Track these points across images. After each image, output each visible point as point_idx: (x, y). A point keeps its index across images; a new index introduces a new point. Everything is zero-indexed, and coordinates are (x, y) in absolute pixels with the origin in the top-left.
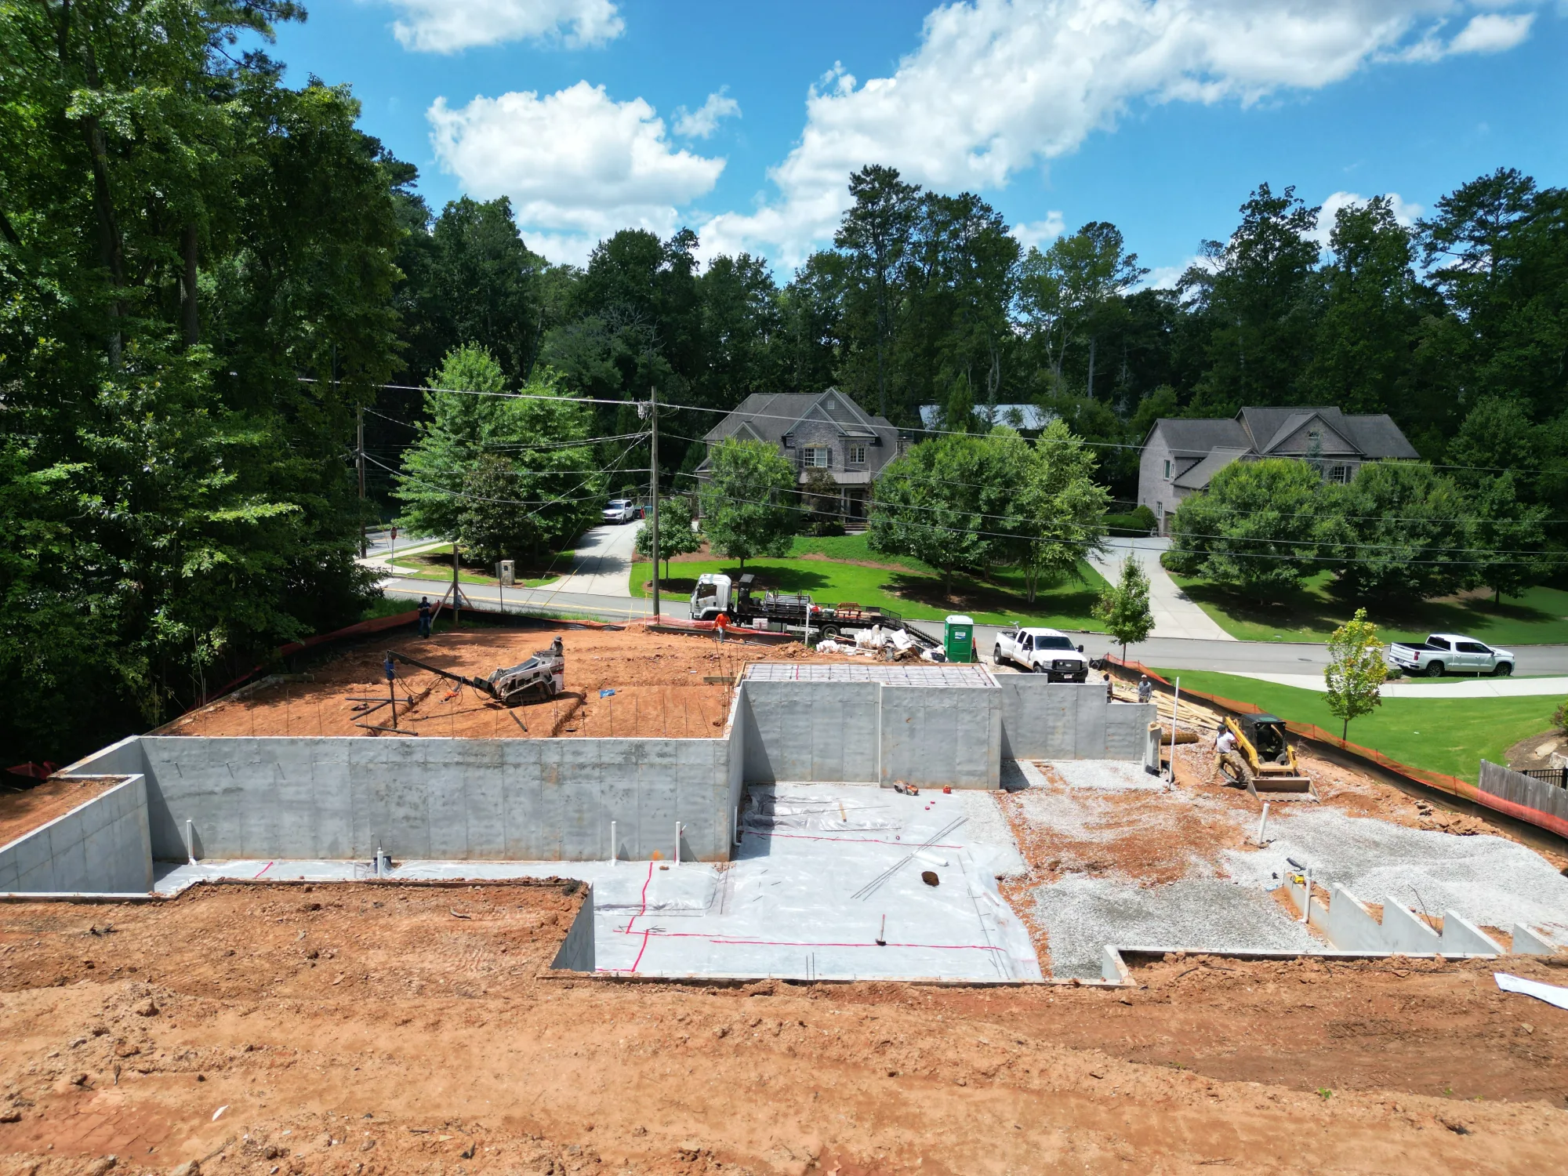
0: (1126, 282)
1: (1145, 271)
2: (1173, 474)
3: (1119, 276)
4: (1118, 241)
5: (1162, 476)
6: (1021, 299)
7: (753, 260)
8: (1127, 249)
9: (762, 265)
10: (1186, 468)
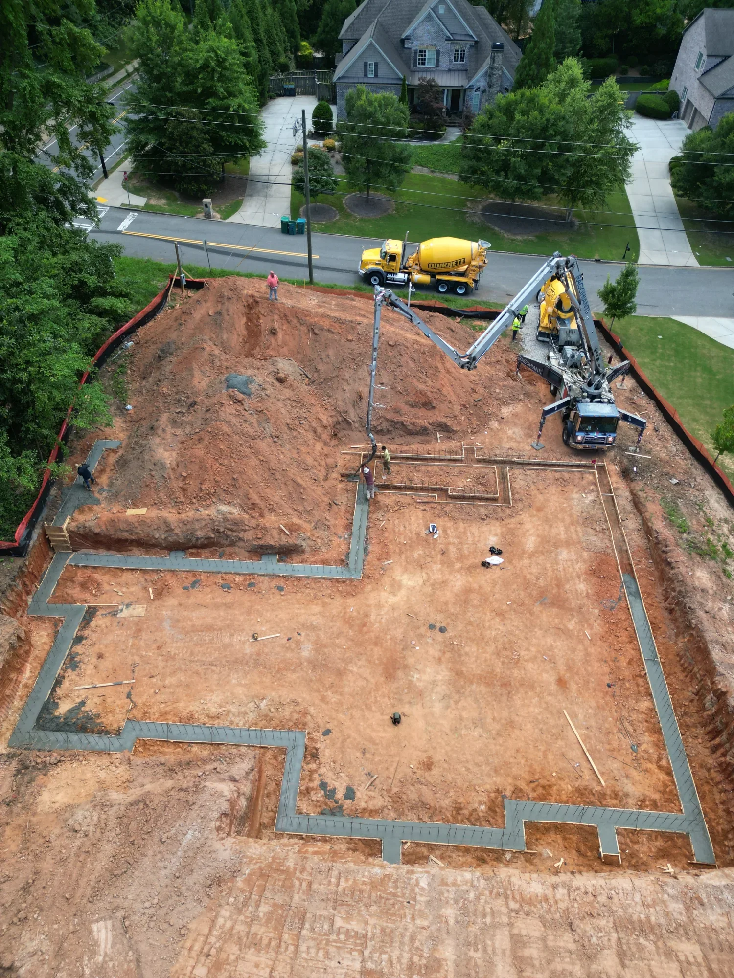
2: (702, 69)
5: (693, 65)
10: (713, 65)
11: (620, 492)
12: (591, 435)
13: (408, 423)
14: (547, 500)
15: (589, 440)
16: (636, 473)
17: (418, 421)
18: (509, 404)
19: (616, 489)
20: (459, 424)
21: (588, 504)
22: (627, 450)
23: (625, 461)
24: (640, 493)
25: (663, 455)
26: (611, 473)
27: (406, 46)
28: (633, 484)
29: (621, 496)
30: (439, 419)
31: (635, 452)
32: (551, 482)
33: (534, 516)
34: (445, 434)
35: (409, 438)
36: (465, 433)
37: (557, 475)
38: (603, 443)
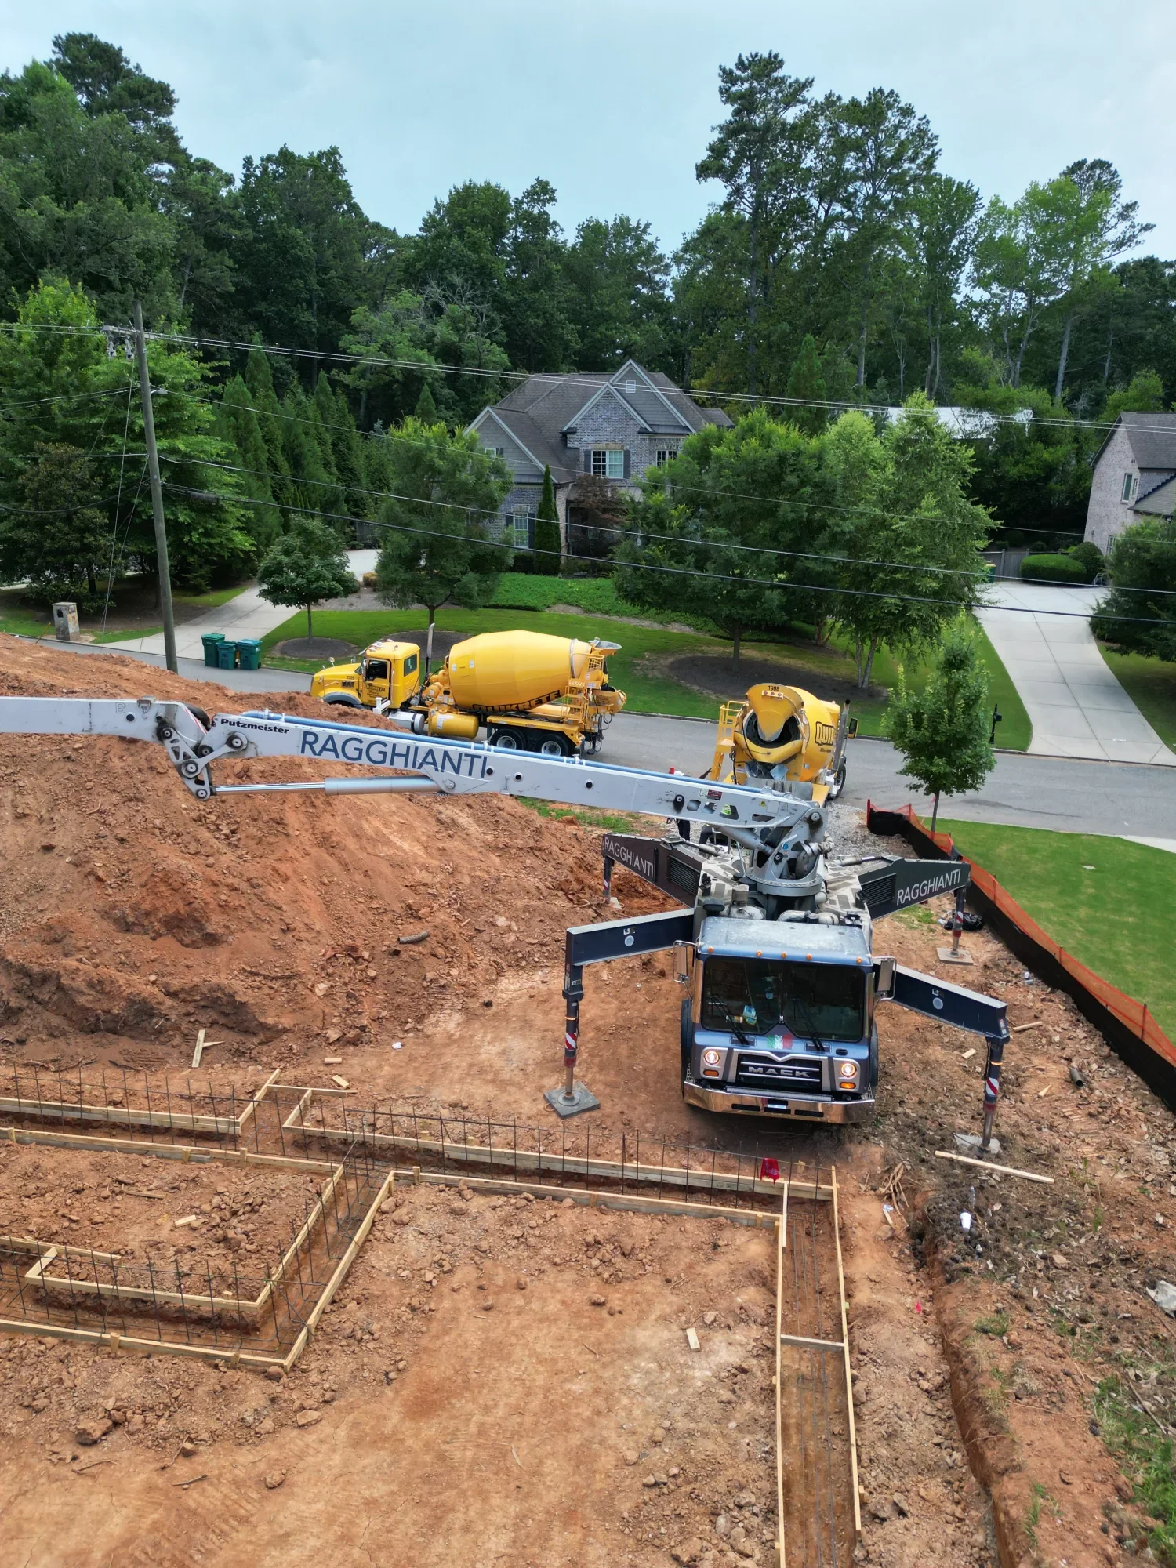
0: (1120, 244)
1: (1147, 228)
2: (1134, 496)
3: (1111, 236)
4: (1114, 187)
5: (1119, 497)
6: (977, 270)
7: (633, 224)
8: (1125, 196)
9: (644, 231)
10: (1154, 485)
11: (882, 1334)
12: (761, 1046)
13: (80, 983)
14: (497, 1350)
15: (755, 1071)
16: (972, 1239)
17: (121, 978)
18: (535, 967)
19: (868, 1315)
20: (297, 1005)
21: (706, 1392)
22: (946, 1142)
23: (930, 1183)
24: (980, 1346)
25: (1113, 1176)
26: (859, 1235)
27: (570, 445)
28: (955, 1298)
29: (881, 1359)
30: (222, 979)
31: (982, 1152)
32: (561, 1252)
33: (380, 1440)
34: (233, 1038)
35: (79, 1045)
36: (313, 1038)
37: (600, 1226)
38: (817, 1089)
